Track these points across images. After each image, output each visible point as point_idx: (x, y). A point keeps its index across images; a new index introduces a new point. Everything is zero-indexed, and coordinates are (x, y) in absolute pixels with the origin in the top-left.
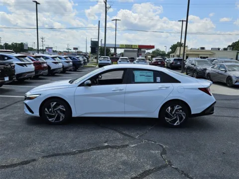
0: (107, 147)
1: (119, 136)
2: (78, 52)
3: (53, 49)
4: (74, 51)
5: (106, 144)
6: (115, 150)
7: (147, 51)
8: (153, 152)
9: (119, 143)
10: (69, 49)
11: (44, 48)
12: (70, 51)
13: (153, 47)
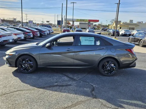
0: (57, 86)
1: (66, 78)
2: (49, 24)
3: (33, 22)
4: (47, 23)
5: (56, 84)
6: (61, 88)
7: (94, 24)
8: (86, 89)
9: (65, 83)
10: (43, 22)
11: (28, 21)
12: (43, 23)
13: (98, 21)
